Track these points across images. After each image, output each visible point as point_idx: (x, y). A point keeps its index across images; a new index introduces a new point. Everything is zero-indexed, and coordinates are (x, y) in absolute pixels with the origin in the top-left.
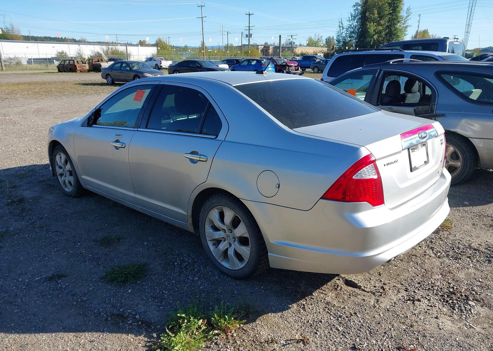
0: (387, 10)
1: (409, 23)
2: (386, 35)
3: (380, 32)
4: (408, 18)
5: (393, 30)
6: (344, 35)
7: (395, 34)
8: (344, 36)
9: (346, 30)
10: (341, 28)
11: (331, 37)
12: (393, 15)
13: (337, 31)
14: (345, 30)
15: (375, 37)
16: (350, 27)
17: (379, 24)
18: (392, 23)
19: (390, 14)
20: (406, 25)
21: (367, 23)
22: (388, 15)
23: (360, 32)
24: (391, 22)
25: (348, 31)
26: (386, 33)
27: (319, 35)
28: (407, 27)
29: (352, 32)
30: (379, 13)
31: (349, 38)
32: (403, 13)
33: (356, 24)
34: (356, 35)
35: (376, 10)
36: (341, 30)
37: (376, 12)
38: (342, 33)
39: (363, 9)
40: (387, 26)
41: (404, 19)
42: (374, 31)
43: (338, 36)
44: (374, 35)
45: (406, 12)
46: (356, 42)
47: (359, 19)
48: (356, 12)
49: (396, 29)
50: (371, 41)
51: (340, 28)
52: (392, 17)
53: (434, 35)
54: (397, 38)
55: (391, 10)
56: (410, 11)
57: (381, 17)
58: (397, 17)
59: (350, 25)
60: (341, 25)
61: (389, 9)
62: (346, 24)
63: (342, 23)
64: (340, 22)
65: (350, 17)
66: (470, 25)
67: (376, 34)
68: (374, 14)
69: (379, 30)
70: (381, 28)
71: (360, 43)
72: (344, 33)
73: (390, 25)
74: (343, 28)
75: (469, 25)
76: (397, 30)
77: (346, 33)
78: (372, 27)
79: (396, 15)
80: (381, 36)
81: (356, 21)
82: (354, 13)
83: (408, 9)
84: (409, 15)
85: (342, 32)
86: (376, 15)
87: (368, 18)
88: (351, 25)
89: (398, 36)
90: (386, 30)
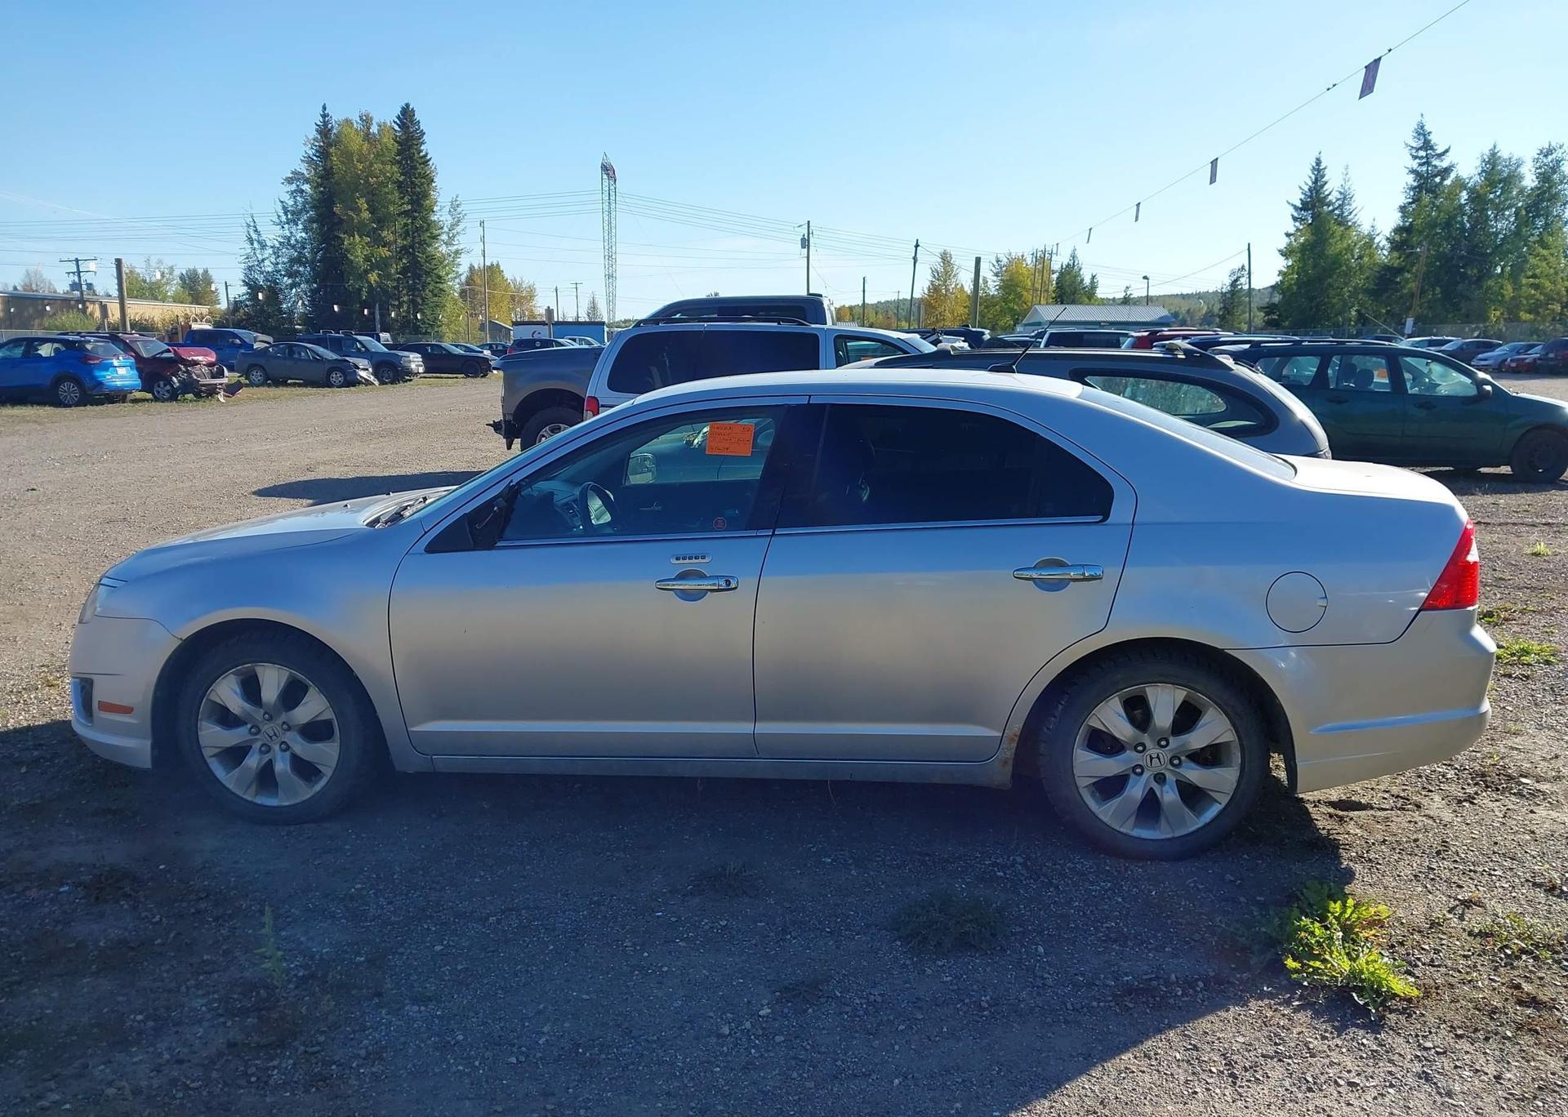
0: (396, 203)
1: (461, 242)
2: (404, 271)
3: (382, 265)
4: (458, 229)
5: (421, 257)
6: (268, 267)
7: (429, 273)
8: (270, 269)
9: (274, 253)
10: (256, 245)
11: (200, 271)
12: (415, 218)
13: (243, 252)
14: (270, 251)
15: (373, 277)
16: (287, 242)
17: (379, 242)
18: (417, 240)
19: (406, 213)
20: (455, 247)
21: (342, 236)
22: (399, 215)
23: (319, 261)
24: (414, 238)
25: (279, 256)
26: (403, 268)
27: (160, 262)
28: (457, 252)
29: (292, 261)
30: (372, 210)
31: (286, 278)
32: (441, 215)
33: (304, 235)
34: (308, 269)
35: (363, 200)
36: (258, 252)
37: (362, 203)
38: (263, 260)
39: (321, 192)
40: (404, 248)
41: (446, 229)
42: (367, 259)
43: (250, 268)
44: (366, 272)
45: (450, 211)
46: (311, 290)
47: (311, 220)
48: (298, 198)
49: (430, 258)
50: (360, 290)
51: (252, 244)
52: (412, 223)
53: (518, 280)
54: (437, 283)
55: (408, 203)
56: (459, 210)
57: (382, 221)
58: (429, 225)
59: (284, 237)
60: (254, 236)
61: (403, 198)
62: (272, 234)
63: (256, 231)
64: (249, 226)
65: (281, 213)
66: (614, 257)
67: (372, 270)
68: (358, 210)
69: (381, 257)
70: (384, 252)
71: (325, 292)
72: (267, 263)
73: (412, 247)
74: (263, 246)
75: (610, 257)
76: (434, 262)
77: (273, 260)
78: (358, 249)
79: (425, 219)
80: (388, 276)
81: (300, 227)
82: (291, 203)
83: (455, 205)
84: (459, 221)
85: (260, 257)
86: (366, 215)
87: (341, 221)
88: (289, 239)
89: (440, 277)
90: (400, 259)
